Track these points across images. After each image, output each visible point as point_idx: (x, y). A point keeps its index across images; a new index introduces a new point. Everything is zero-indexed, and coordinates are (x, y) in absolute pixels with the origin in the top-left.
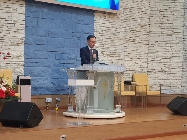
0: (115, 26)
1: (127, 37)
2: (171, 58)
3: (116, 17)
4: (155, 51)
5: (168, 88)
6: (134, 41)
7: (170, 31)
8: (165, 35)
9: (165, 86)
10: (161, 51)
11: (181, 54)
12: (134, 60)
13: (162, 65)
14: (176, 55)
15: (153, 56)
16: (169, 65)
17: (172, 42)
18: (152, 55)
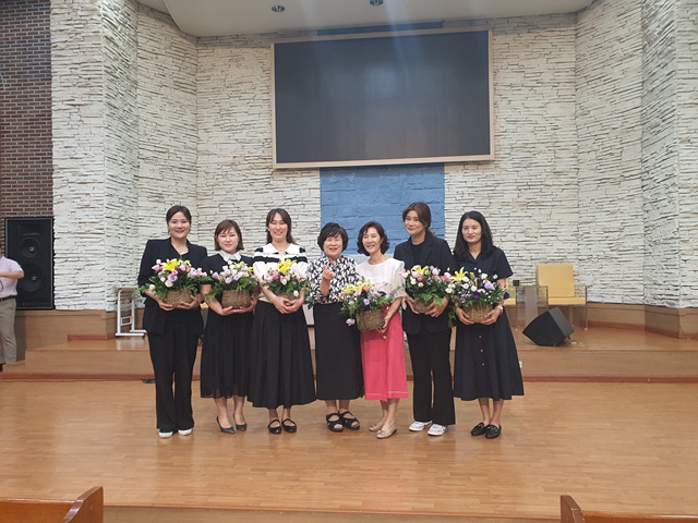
0: (489, 183)
1: (521, 199)
2: (621, 230)
3: (493, 166)
4: (590, 219)
5: (619, 291)
6: (538, 204)
7: (616, 174)
8: (607, 186)
9: (612, 287)
10: (602, 217)
11: (640, 219)
12: (540, 240)
13: (604, 245)
14: (630, 222)
15: (587, 230)
16: (618, 244)
17: (620, 196)
18: (586, 228)
